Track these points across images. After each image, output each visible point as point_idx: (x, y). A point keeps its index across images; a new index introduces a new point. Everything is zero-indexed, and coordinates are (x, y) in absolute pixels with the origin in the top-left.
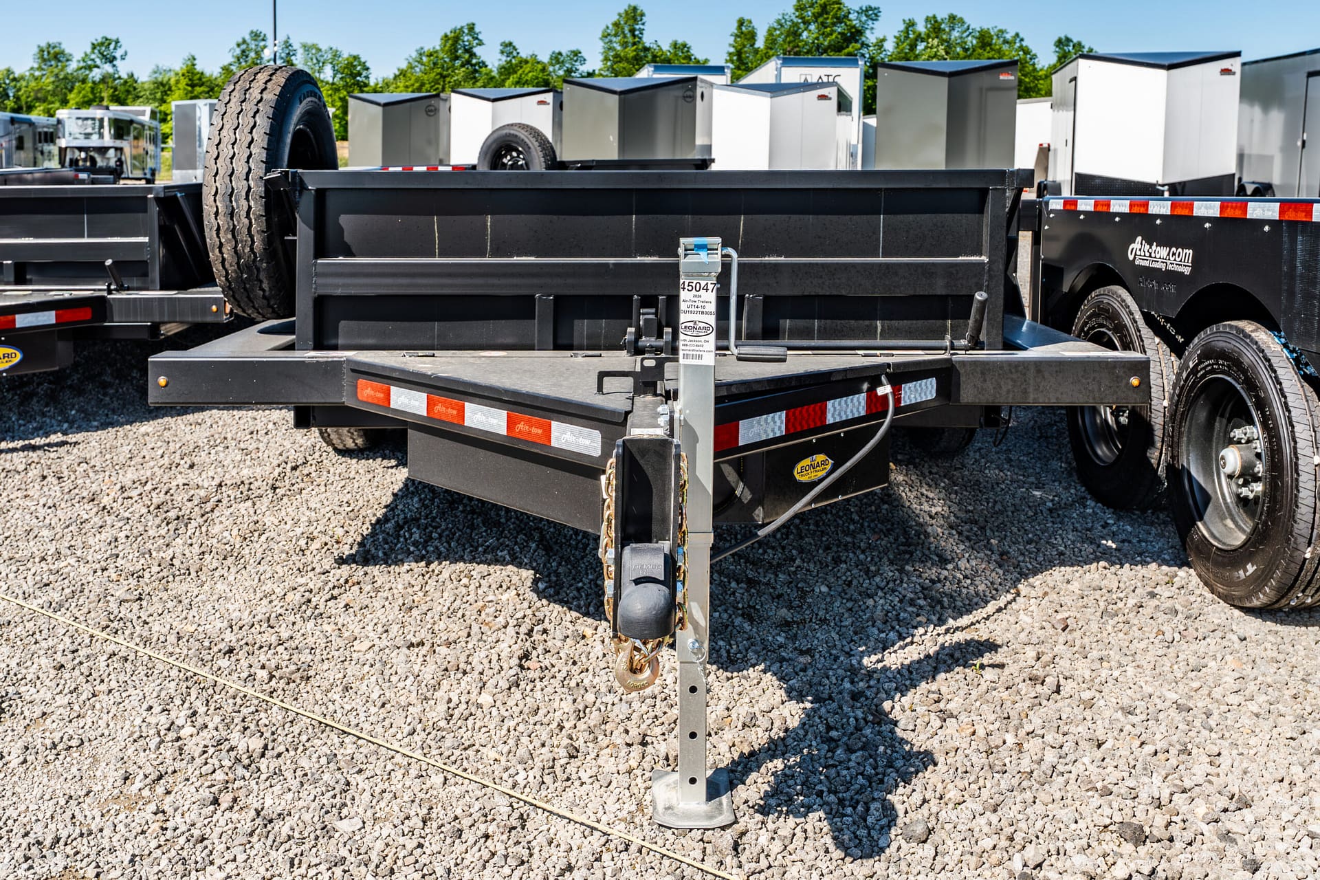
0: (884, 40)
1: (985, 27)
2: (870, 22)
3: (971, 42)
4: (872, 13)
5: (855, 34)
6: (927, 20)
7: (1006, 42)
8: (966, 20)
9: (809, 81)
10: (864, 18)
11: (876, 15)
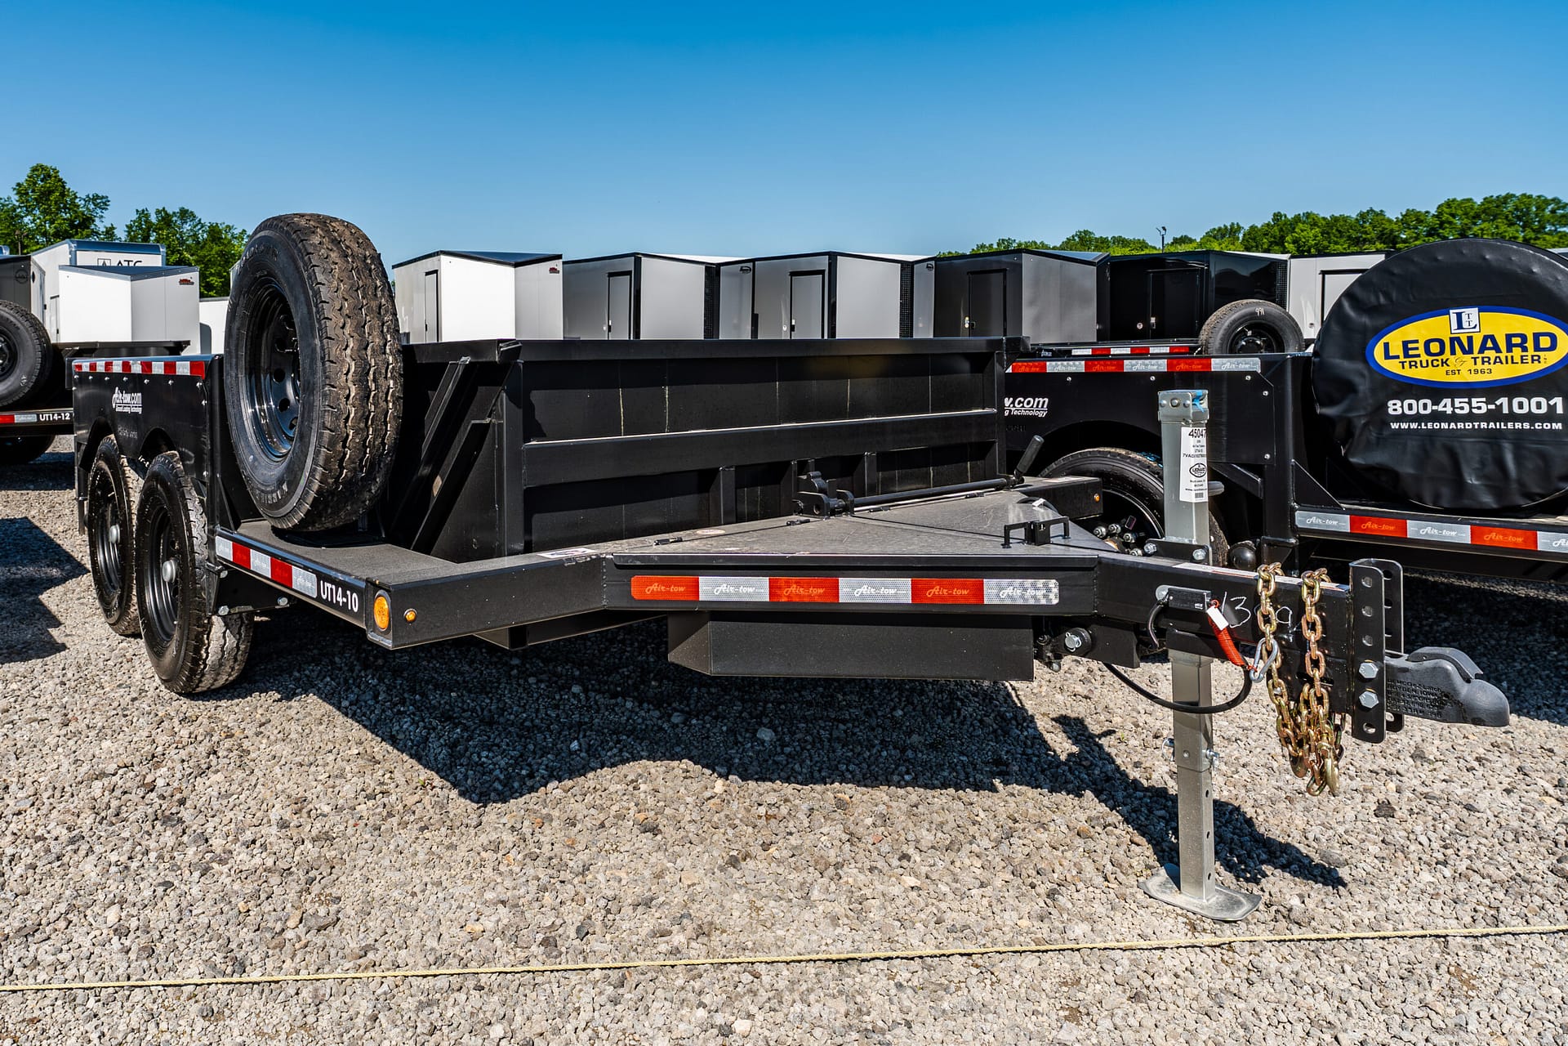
0: (113, 228)
1: (213, 221)
2: (99, 211)
3: (203, 236)
4: (101, 202)
5: (87, 221)
6: (158, 212)
7: (233, 237)
8: (196, 214)
9: (108, 264)
10: (92, 206)
11: (105, 204)
